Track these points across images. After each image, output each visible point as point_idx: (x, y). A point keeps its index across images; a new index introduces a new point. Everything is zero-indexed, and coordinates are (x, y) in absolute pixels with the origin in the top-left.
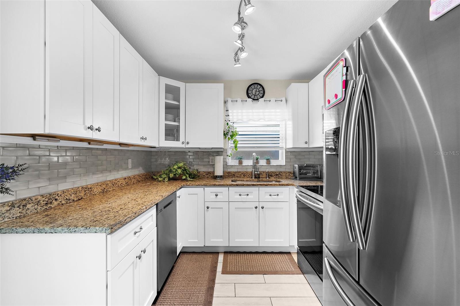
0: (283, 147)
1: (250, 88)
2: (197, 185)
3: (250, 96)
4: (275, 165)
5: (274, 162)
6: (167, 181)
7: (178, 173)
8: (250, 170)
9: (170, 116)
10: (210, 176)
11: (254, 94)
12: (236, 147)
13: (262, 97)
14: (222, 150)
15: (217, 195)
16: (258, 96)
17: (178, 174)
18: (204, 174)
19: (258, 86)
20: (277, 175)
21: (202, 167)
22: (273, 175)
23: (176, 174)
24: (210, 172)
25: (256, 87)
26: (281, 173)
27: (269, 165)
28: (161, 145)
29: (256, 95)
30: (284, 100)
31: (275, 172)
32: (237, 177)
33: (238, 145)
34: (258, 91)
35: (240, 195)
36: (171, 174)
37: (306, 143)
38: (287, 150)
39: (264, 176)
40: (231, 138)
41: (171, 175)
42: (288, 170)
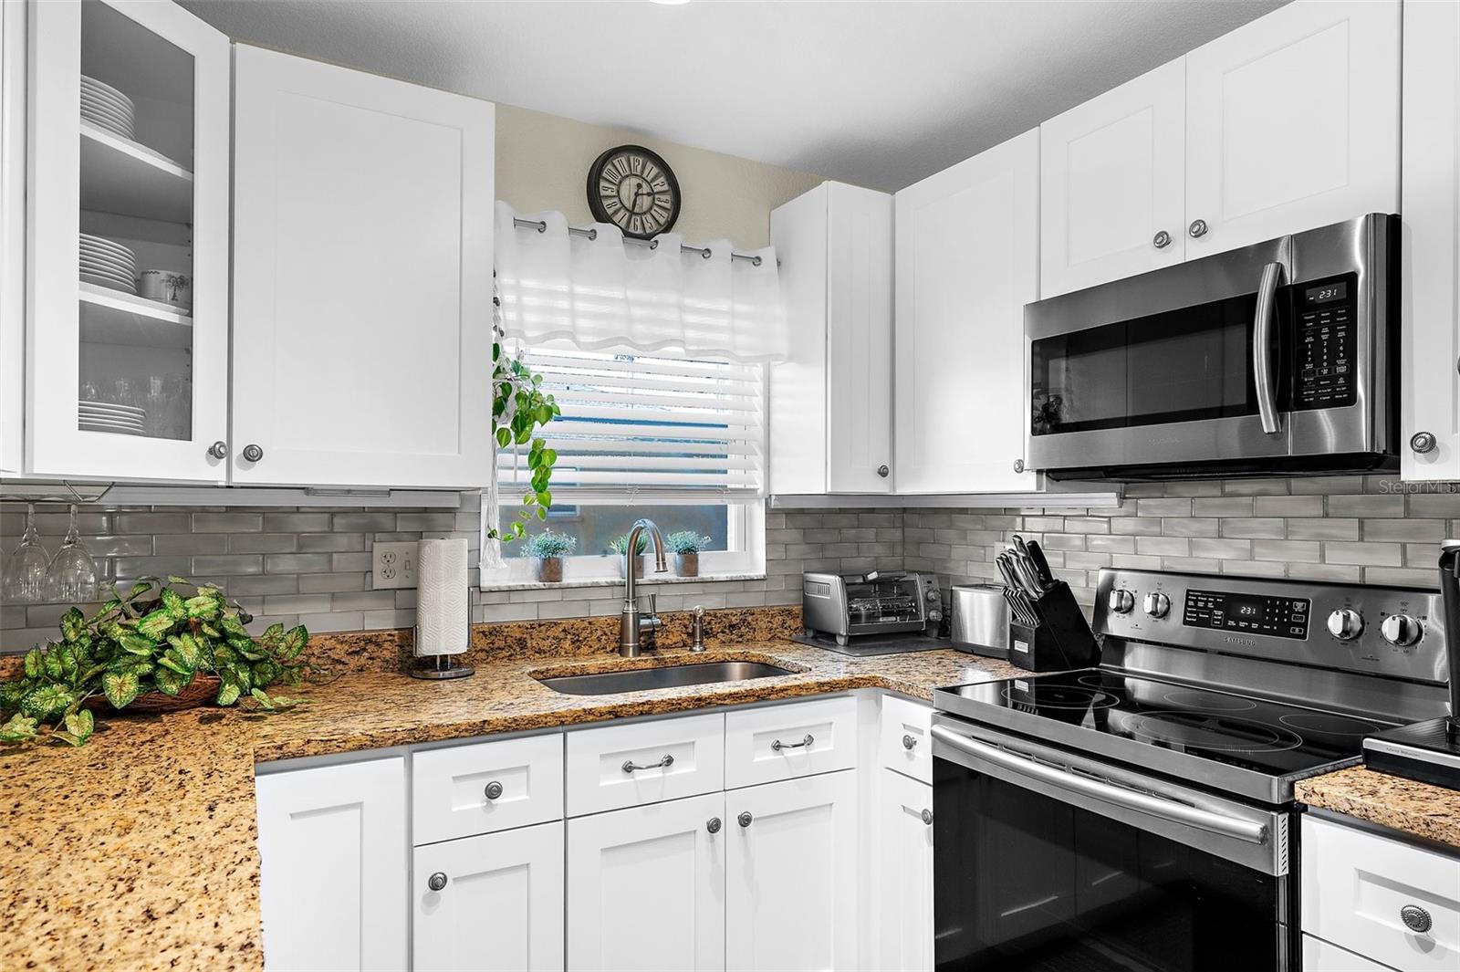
0: (756, 487)
1: (609, 167)
2: (361, 748)
3: (610, 211)
4: (722, 577)
5: (712, 566)
6: (84, 740)
7: (185, 667)
8: (606, 609)
9: (114, 252)
10: (378, 662)
11: (628, 204)
12: (540, 485)
13: (668, 228)
14: (453, 502)
15: (493, 792)
16: (649, 217)
17: (172, 675)
18: (340, 652)
19: (649, 166)
20: (732, 627)
21: (324, 607)
22: (716, 627)
23: (161, 675)
24: (379, 633)
25: (639, 168)
26: (750, 619)
27: (693, 579)
28: (45, 466)
29: (636, 210)
30: (768, 255)
31: (726, 616)
32: (540, 651)
33: (556, 476)
34: (649, 194)
35: (628, 769)
36: (112, 680)
37: (883, 473)
38: (773, 504)
39: (675, 640)
40: (518, 434)
41: (121, 688)
42: (776, 602)
